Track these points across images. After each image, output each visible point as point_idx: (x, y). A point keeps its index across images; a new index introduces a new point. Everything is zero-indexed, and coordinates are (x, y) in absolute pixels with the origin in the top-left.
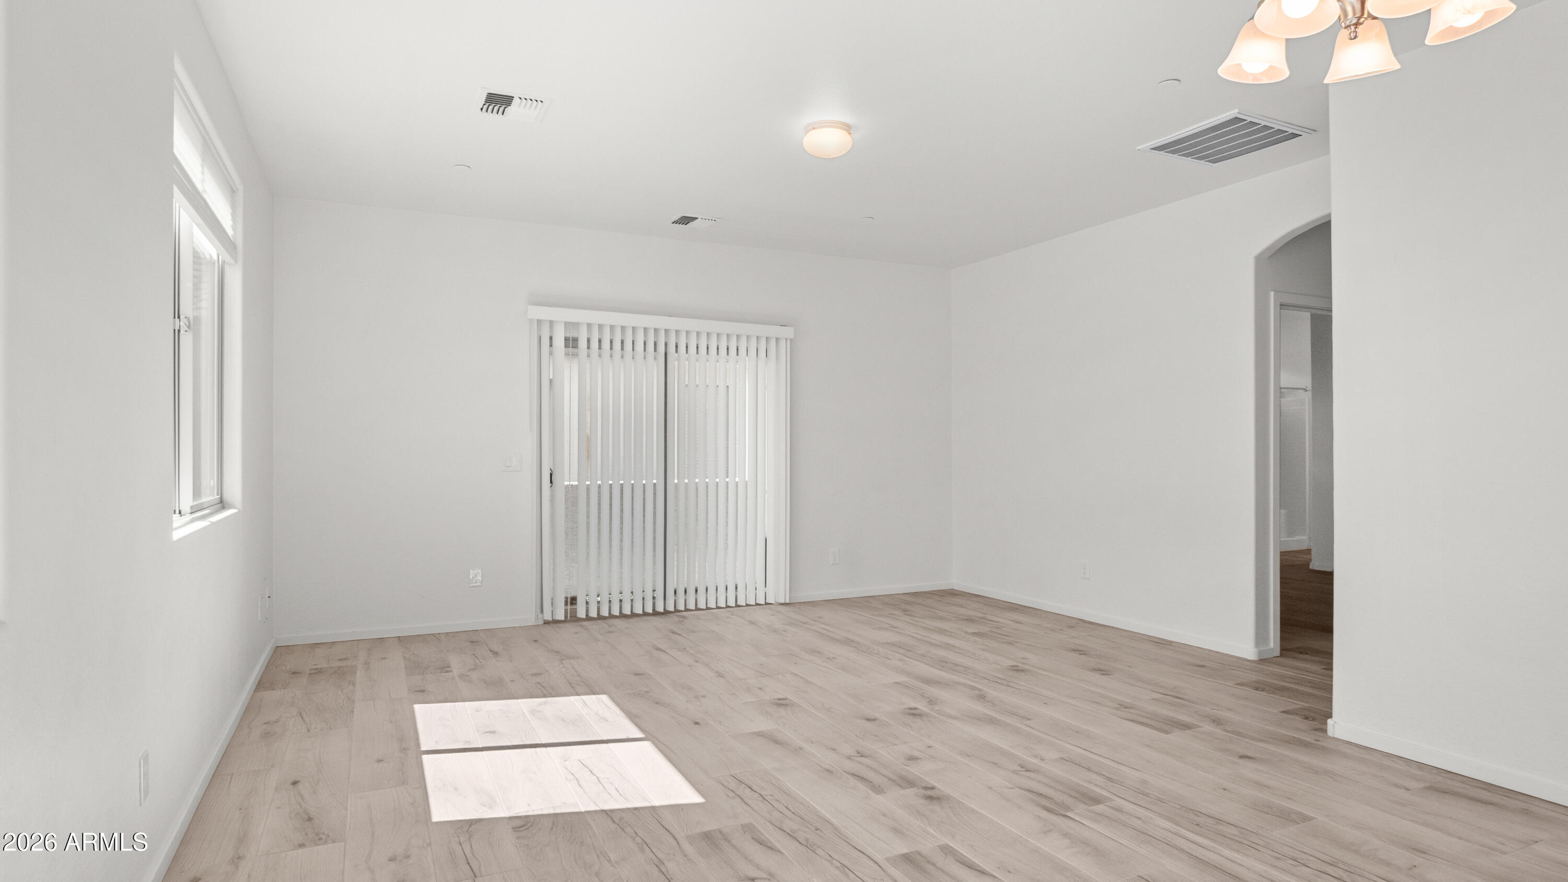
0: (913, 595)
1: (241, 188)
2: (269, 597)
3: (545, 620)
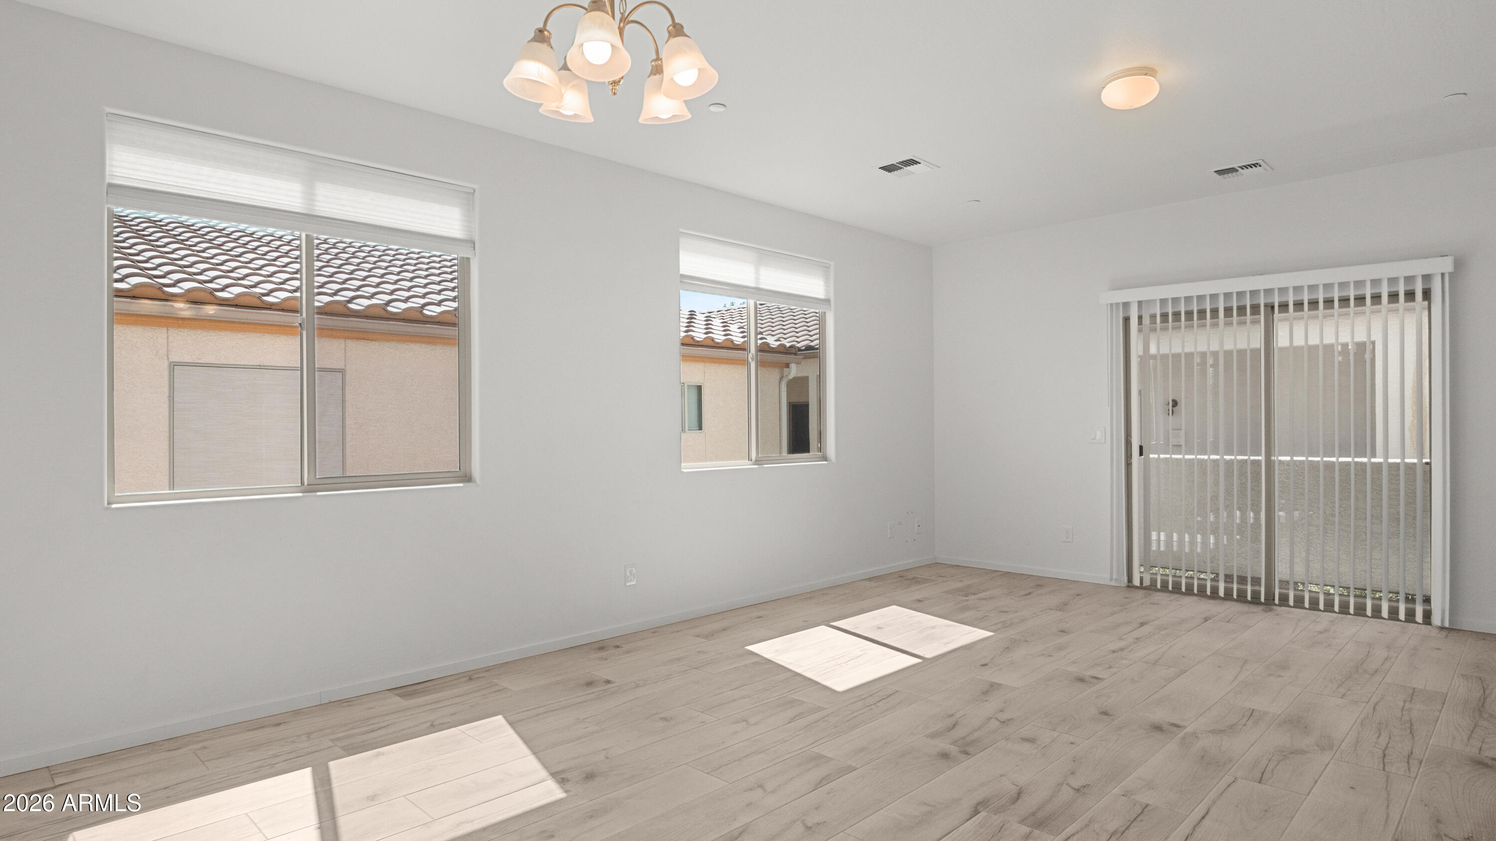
1: (832, 263)
2: (919, 526)
3: (1130, 584)
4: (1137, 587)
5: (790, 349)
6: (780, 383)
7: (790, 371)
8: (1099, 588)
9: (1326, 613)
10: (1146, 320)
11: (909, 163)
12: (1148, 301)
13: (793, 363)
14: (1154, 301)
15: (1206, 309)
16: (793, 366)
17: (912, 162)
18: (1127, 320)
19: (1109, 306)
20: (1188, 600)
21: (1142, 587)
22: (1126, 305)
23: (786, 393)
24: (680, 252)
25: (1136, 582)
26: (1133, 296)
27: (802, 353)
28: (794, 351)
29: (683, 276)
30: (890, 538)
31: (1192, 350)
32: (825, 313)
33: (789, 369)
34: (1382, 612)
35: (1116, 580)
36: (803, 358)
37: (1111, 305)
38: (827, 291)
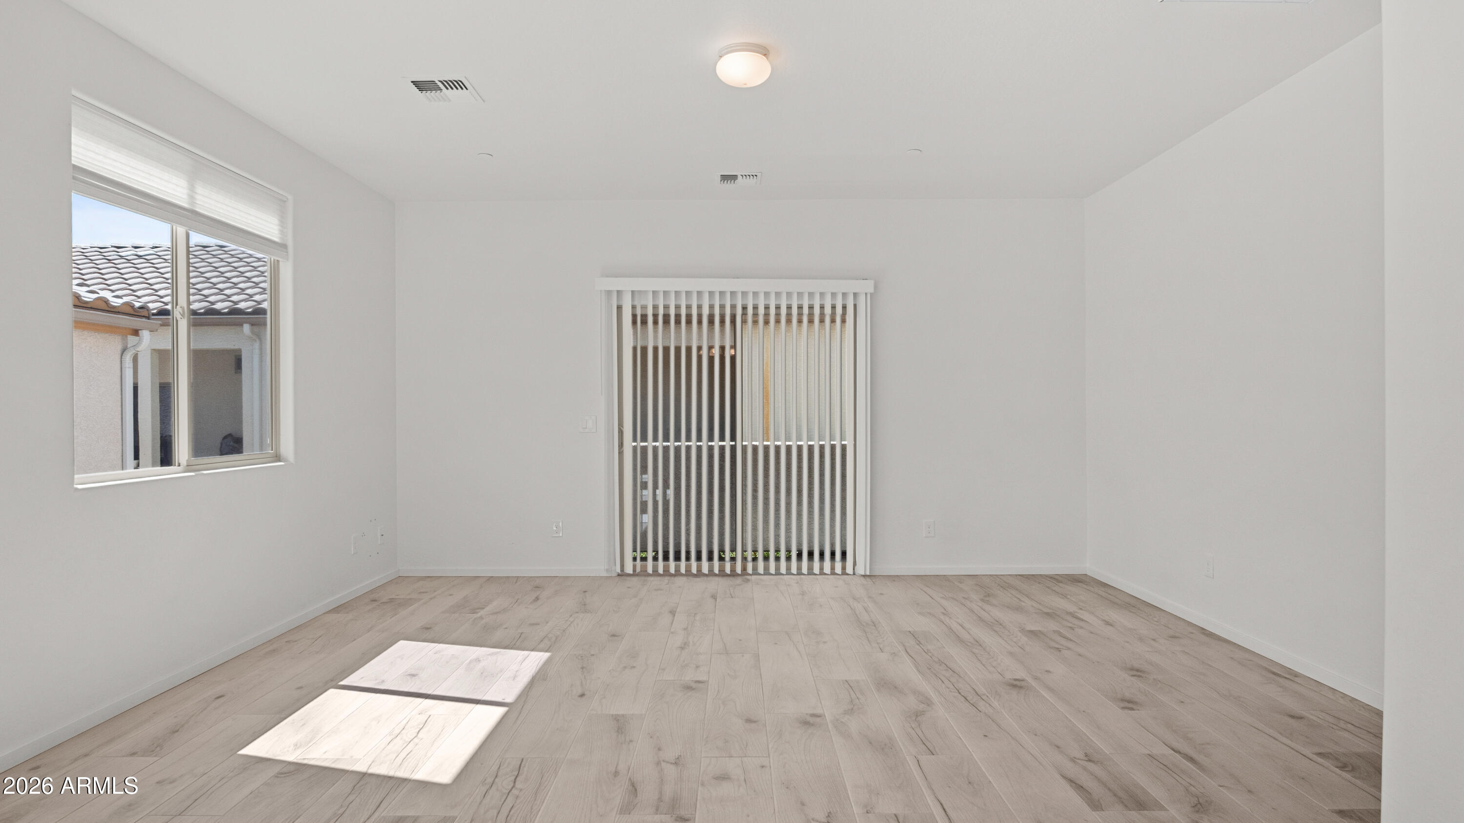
0: (1027, 578)
2: (382, 535)
3: (621, 573)
4: (629, 575)
5: (140, 310)
6: (122, 355)
7: (141, 342)
9: (809, 576)
10: (638, 309)
11: (455, 86)
12: (640, 292)
13: (145, 331)
14: (646, 292)
16: (145, 334)
17: (458, 85)
18: (620, 309)
19: (604, 293)
21: (635, 574)
22: (620, 294)
23: (132, 369)
25: (629, 569)
26: (627, 285)
27: (161, 318)
28: (145, 313)
29: (76, 168)
30: (354, 554)
32: (278, 261)
33: (137, 338)
34: (847, 569)
35: (608, 570)
36: (162, 325)
37: (606, 292)
38: (282, 232)
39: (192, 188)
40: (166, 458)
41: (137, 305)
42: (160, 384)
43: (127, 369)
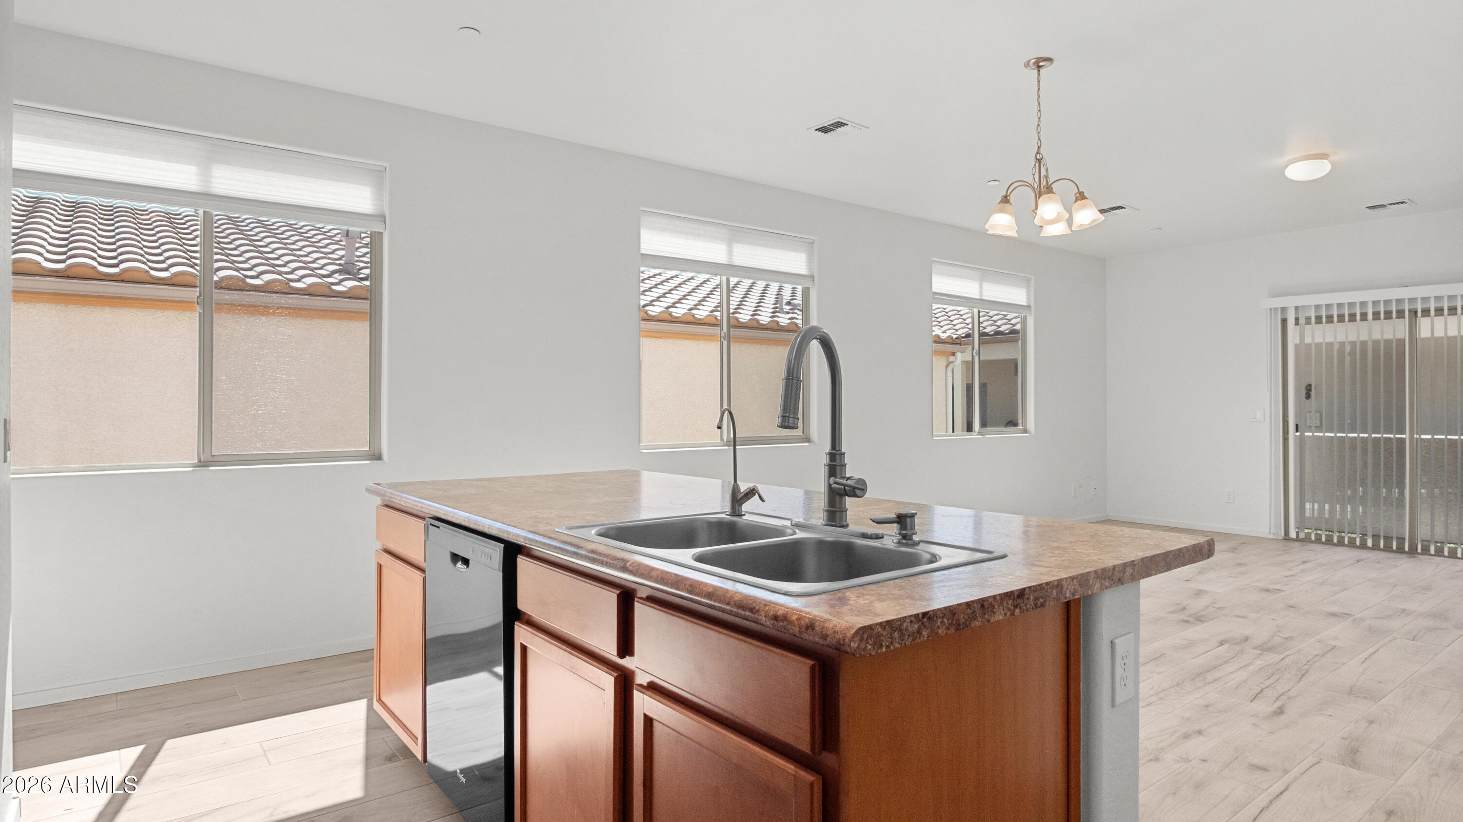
1: (1032, 277)
2: (1095, 489)
3: (1287, 538)
4: (1293, 540)
5: (956, 340)
6: (946, 369)
7: (956, 359)
8: (1258, 540)
10: (1302, 321)
12: (1304, 307)
13: (959, 352)
14: (1310, 306)
15: (1356, 313)
16: (959, 355)
18: (1284, 321)
19: (1269, 310)
20: (1339, 549)
21: (1297, 539)
22: (1284, 310)
23: (951, 377)
24: (933, 275)
25: (1293, 535)
26: (1290, 302)
29: (935, 293)
31: (1321, 341)
32: (1026, 316)
33: (954, 357)
35: (1274, 534)
37: (1271, 309)
38: (1028, 299)
39: (981, 287)
40: (969, 428)
41: (955, 336)
42: (967, 384)
43: (949, 377)
